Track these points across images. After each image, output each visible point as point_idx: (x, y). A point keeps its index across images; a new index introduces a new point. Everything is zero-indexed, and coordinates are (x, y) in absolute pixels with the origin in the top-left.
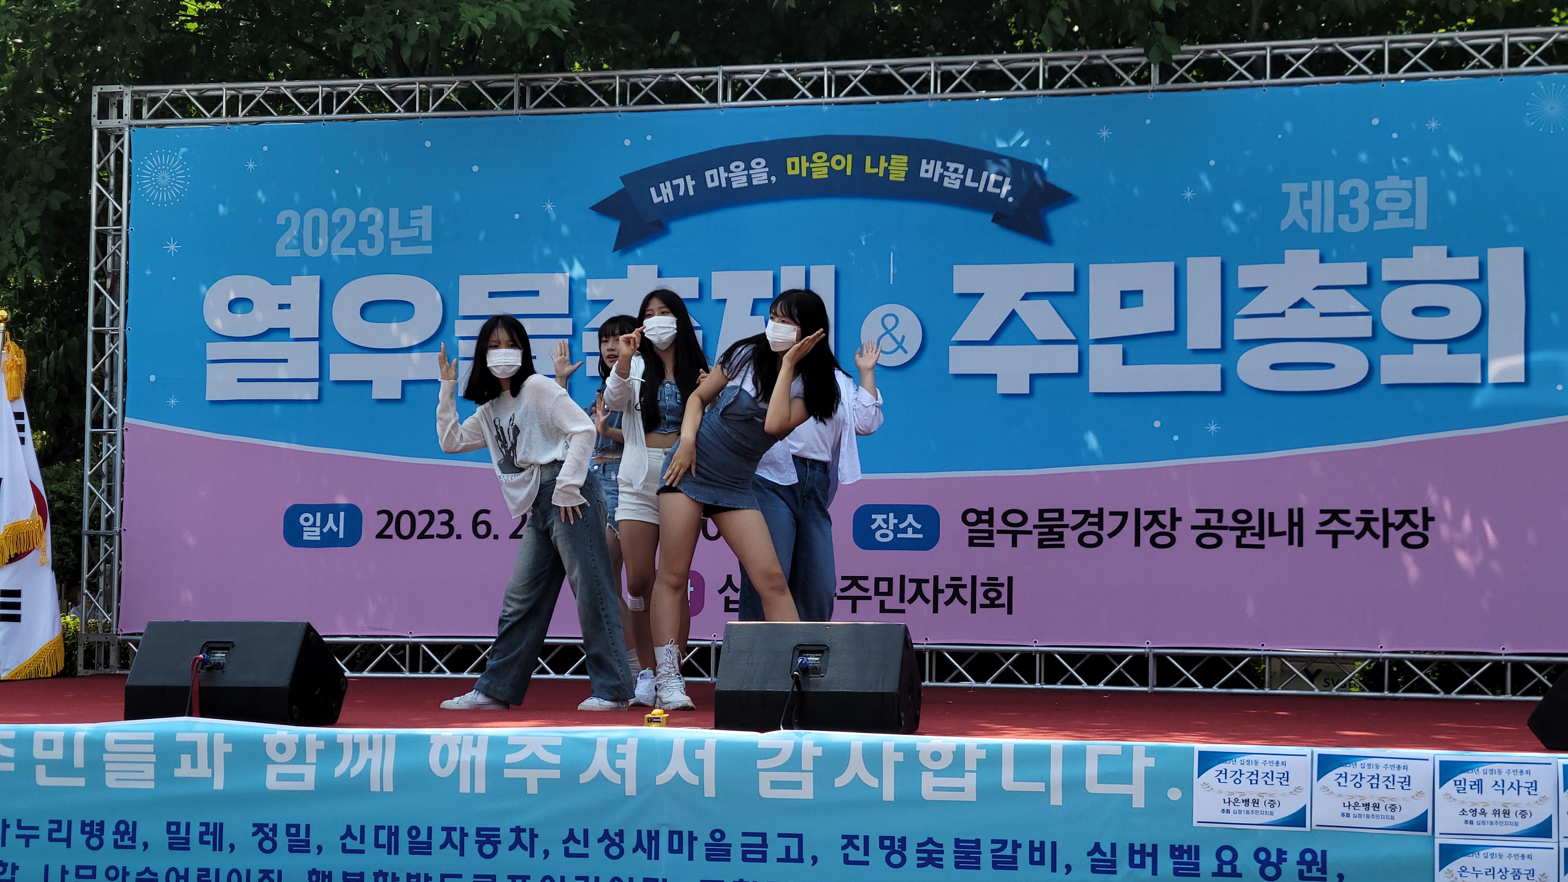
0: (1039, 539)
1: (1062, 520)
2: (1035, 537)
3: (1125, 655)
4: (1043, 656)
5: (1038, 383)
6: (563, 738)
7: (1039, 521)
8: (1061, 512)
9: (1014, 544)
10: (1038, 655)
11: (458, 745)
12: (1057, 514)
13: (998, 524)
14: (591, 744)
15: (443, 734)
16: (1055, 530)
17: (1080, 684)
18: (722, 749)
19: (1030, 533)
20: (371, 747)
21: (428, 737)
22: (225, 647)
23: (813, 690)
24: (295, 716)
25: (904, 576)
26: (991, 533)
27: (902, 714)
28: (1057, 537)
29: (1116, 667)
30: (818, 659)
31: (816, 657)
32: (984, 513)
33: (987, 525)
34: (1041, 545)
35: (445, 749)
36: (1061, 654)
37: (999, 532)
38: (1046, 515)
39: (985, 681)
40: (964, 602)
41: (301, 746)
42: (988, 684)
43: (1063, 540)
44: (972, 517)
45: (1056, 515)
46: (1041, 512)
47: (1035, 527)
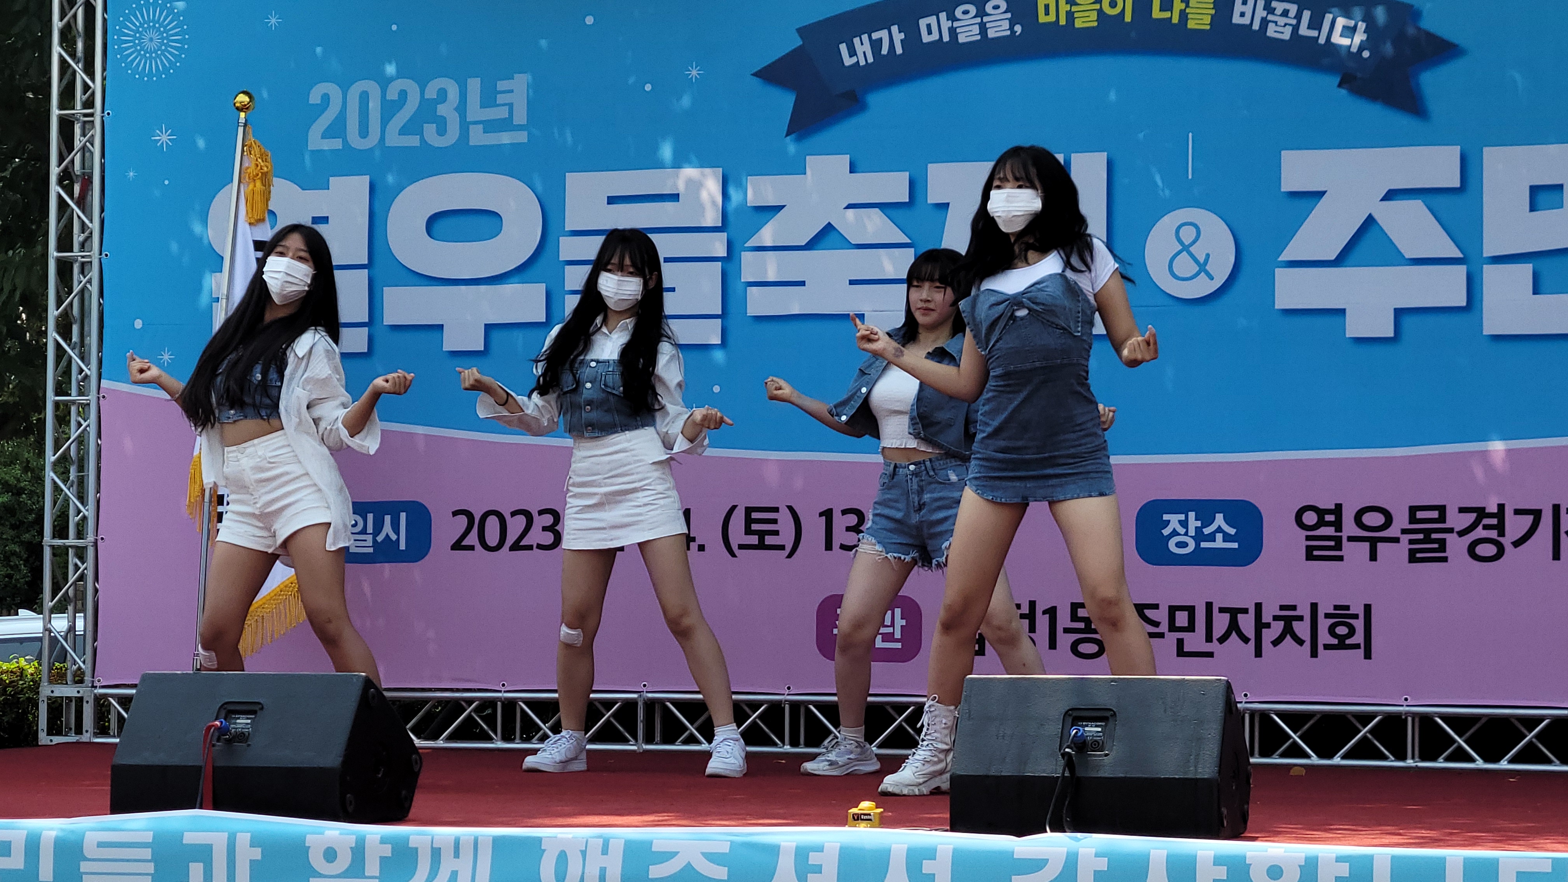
0: (1410, 550)
1: (1444, 522)
2: (1404, 546)
3: (1539, 719)
4: (1417, 720)
5: (1408, 322)
6: (732, 842)
7: (1410, 523)
8: (1442, 509)
9: (1373, 557)
10: (1410, 719)
11: (581, 851)
12: (1437, 512)
13: (1349, 528)
14: (774, 850)
15: (559, 836)
16: (1434, 536)
17: (1472, 760)
18: (960, 858)
19: (1396, 540)
20: (457, 855)
21: (539, 840)
22: (251, 709)
23: (1094, 774)
24: (350, 809)
25: (1211, 603)
26: (1338, 541)
27: (1224, 811)
28: (1436, 546)
29: (1526, 736)
30: (1100, 729)
31: (1096, 726)
32: (1329, 512)
33: (1333, 529)
34: (1413, 558)
35: (562, 857)
36: (1446, 718)
37: (1351, 539)
38: (1420, 515)
39: (1331, 757)
40: (1300, 642)
41: (359, 851)
42: (1337, 760)
43: (1445, 551)
44: (1310, 518)
45: (1435, 514)
46: (1413, 510)
47: (1404, 531)
